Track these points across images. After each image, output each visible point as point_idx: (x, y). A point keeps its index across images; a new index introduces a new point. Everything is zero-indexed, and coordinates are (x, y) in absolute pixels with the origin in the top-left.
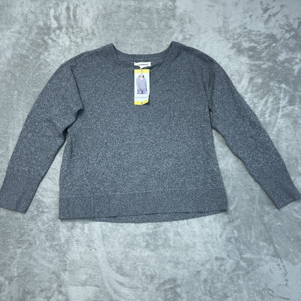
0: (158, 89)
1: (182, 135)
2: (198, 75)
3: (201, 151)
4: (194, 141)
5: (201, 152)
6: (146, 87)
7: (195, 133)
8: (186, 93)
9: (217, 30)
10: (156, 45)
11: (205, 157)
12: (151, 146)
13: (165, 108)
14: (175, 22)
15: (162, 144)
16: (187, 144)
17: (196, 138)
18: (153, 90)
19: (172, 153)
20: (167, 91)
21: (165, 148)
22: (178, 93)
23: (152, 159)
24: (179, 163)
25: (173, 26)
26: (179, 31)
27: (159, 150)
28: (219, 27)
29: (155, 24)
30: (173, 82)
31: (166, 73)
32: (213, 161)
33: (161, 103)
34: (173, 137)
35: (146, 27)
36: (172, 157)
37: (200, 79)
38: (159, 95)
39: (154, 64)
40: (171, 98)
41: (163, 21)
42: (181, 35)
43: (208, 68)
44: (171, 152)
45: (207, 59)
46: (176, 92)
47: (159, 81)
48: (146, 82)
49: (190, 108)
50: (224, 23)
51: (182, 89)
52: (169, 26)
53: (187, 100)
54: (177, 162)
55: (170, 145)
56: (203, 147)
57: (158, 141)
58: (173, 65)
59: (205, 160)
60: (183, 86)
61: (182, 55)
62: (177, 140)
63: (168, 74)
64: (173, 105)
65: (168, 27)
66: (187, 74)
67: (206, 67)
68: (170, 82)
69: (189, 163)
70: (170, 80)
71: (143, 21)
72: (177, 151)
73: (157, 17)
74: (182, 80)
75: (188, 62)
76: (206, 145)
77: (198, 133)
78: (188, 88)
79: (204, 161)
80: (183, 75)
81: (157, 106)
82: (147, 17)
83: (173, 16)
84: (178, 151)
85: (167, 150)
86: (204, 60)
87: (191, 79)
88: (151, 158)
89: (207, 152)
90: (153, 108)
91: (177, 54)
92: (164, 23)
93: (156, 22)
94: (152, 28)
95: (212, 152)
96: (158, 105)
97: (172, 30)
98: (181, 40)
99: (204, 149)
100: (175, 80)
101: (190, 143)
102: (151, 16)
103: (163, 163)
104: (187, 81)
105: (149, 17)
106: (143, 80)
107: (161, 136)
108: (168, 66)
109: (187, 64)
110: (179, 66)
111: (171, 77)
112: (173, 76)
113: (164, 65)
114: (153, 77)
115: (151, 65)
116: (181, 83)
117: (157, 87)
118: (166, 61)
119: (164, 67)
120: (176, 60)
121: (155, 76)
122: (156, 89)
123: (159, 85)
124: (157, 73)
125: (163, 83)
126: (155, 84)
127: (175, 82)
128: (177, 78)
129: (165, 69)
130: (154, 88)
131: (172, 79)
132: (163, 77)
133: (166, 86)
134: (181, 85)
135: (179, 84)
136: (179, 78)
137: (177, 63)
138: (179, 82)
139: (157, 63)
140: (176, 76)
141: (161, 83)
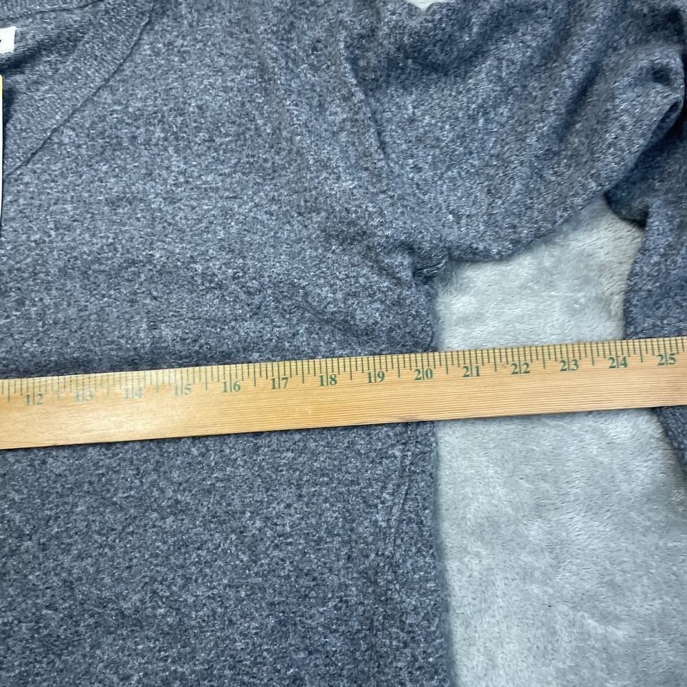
0: (54, 191)
1: (212, 470)
2: (289, 92)
3: (331, 570)
4: (288, 506)
5: (332, 580)
7: (290, 454)
8: (226, 212)
11: (361, 609)
12: (13, 553)
13: (102, 309)
15: (86, 536)
16: (241, 532)
17: (299, 487)
18: (21, 201)
19: (142, 601)
20: (113, 203)
21: (98, 572)
22: (181, 214)
23: (17, 649)
24: (186, 669)
27: (55, 581)
30: (147, 143)
32: (406, 645)
33: (72, 278)
34: (153, 484)
36: (142, 627)
37: (303, 117)
38: (57, 229)
39: (36, 35)
40: (131, 239)
44: (136, 597)
46: (170, 209)
47: (61, 144)
49: (257, 300)
51: (206, 191)
53: (233, 251)
54: (173, 662)
55: (133, 548)
56: (344, 543)
57: (57, 518)
58: (152, 49)
59: (357, 627)
60: (208, 171)
62: (177, 509)
64: (150, 280)
66: (226, 90)
68: (125, 143)
69: (255, 663)
70: (124, 132)
72: (173, 583)
74: (198, 129)
75: (238, 23)
76: (364, 529)
77: (315, 455)
78: (238, 182)
79: (352, 638)
80: (205, 91)
81: (47, 301)
84: (180, 581)
85: (108, 580)
87: (253, 120)
88: (10, 642)
89: (369, 579)
90: (27, 317)
95: (403, 585)
96: (54, 292)
99: (349, 558)
100: (159, 134)
101: (258, 524)
103: (87, 672)
104: (227, 135)
107: (78, 485)
108: (120, 50)
109: (231, 34)
110: (184, 52)
111: (131, 110)
112: (139, 105)
113: (93, 48)
114: (22, 118)
115: (18, 44)
116: (196, 148)
117: (53, 181)
118: (106, 24)
119: (96, 60)
120: (168, 16)
121: (38, 110)
122: (40, 194)
123: (60, 169)
124: (47, 92)
125: (84, 152)
126: (39, 166)
127: (157, 145)
128: (169, 116)
129: (97, 71)
130: (31, 189)
131: (141, 122)
132: (83, 117)
133: (106, 173)
134: (195, 166)
135: (185, 158)
136: (182, 118)
137: (177, 36)
138: (182, 144)
139: (52, 29)
140: (159, 102)
141: (76, 153)
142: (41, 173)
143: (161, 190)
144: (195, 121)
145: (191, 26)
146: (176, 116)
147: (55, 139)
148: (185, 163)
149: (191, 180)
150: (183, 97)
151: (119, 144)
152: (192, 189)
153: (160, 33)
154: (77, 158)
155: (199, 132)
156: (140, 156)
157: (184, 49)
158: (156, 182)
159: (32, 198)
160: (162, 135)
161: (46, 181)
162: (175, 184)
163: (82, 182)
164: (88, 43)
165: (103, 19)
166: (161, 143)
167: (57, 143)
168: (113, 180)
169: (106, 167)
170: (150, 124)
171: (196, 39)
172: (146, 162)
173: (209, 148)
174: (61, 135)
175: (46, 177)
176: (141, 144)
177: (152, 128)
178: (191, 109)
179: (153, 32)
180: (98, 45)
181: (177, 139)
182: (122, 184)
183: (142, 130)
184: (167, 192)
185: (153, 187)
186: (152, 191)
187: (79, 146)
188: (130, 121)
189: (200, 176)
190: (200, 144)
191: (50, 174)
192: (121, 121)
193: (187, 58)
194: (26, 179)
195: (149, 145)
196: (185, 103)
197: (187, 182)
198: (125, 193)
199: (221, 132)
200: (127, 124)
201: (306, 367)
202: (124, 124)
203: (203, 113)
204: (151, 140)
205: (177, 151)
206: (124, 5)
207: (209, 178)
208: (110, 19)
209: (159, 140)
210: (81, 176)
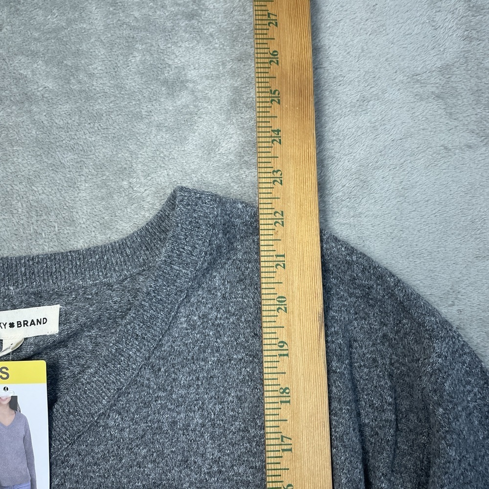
0: (97, 475)
6: (30, 464)
9: (430, 88)
10: (96, 192)
14: (201, 48)
25: (192, 74)
26: (224, 100)
28: (445, 69)
29: (98, 67)
30: (186, 427)
31: (147, 373)
35: (50, 85)
39: (78, 316)
41: (139, 46)
42: (231, 130)
43: (385, 336)
45: (378, 291)
47: (106, 427)
48: (27, 440)
50: (468, 39)
52: (170, 74)
60: (240, 461)
61: (240, 256)
63: (157, 377)
65: (165, 82)
67: (370, 333)
68: (166, 427)
70: (166, 417)
71: (34, 54)
73: (107, 26)
74: (234, 418)
82: (57, 30)
83: (191, 16)
86: (358, 292)
91: (208, 257)
92: (143, 62)
93: (102, 52)
94: (80, 91)
97: (184, 98)
98: (232, 157)
100: (197, 420)
102: (75, 20)
105: (63, 28)
106: (13, 424)
110: (218, 325)
111: (174, 396)
112: (183, 392)
113: (134, 328)
114: (70, 401)
115: (62, 327)
116: (230, 436)
117: (95, 464)
118: (147, 304)
119: (136, 339)
120: (203, 289)
121: (85, 393)
122: (84, 477)
123: (102, 451)
124: (93, 375)
125: (126, 434)
126: (83, 447)
127: (194, 430)
128: (209, 403)
129: (138, 351)
130: (76, 472)
131: (182, 408)
132: (128, 401)
133: (145, 457)
134: (228, 455)
135: (219, 445)
136: (220, 407)
137: (212, 308)
138: (218, 431)
139: (94, 311)
140: (201, 390)
141: (119, 436)
142: (86, 456)
143: (196, 479)
144: (233, 410)
145: (224, 297)
146: (215, 404)
147: (102, 422)
148: (220, 451)
149: (224, 469)
150: (223, 386)
151: (160, 428)
152: (224, 480)
153: (195, 305)
154: (119, 441)
155: (235, 421)
156: (178, 441)
157: (218, 321)
158: (191, 470)
159: (77, 482)
160: (200, 421)
161: (89, 464)
162: (208, 473)
163: (122, 466)
164: (130, 324)
165: (145, 301)
166: (198, 428)
167: (103, 426)
168: (150, 466)
169: (145, 450)
170: (191, 410)
171: (229, 311)
172: (183, 448)
173: (243, 438)
174: (108, 418)
175: (89, 459)
176: (180, 429)
177: (192, 414)
178: (231, 398)
179: (189, 305)
180: (139, 325)
181: (213, 425)
182: (159, 470)
183: (182, 415)
184: (201, 481)
185: (188, 476)
186: (187, 479)
187: (122, 430)
188: (173, 407)
189: (233, 466)
190: (234, 433)
191: (93, 457)
192: (163, 407)
193: (222, 332)
194: (72, 461)
195: (187, 430)
196: (225, 393)
197: (220, 472)
198: (161, 480)
199: (256, 424)
200: (169, 409)
201: (271, 418)
202: (167, 410)
203: (241, 404)
204: (189, 426)
205: (212, 438)
206: (165, 286)
207: (241, 470)
208: (151, 300)
209: (197, 425)
210: (121, 459)
